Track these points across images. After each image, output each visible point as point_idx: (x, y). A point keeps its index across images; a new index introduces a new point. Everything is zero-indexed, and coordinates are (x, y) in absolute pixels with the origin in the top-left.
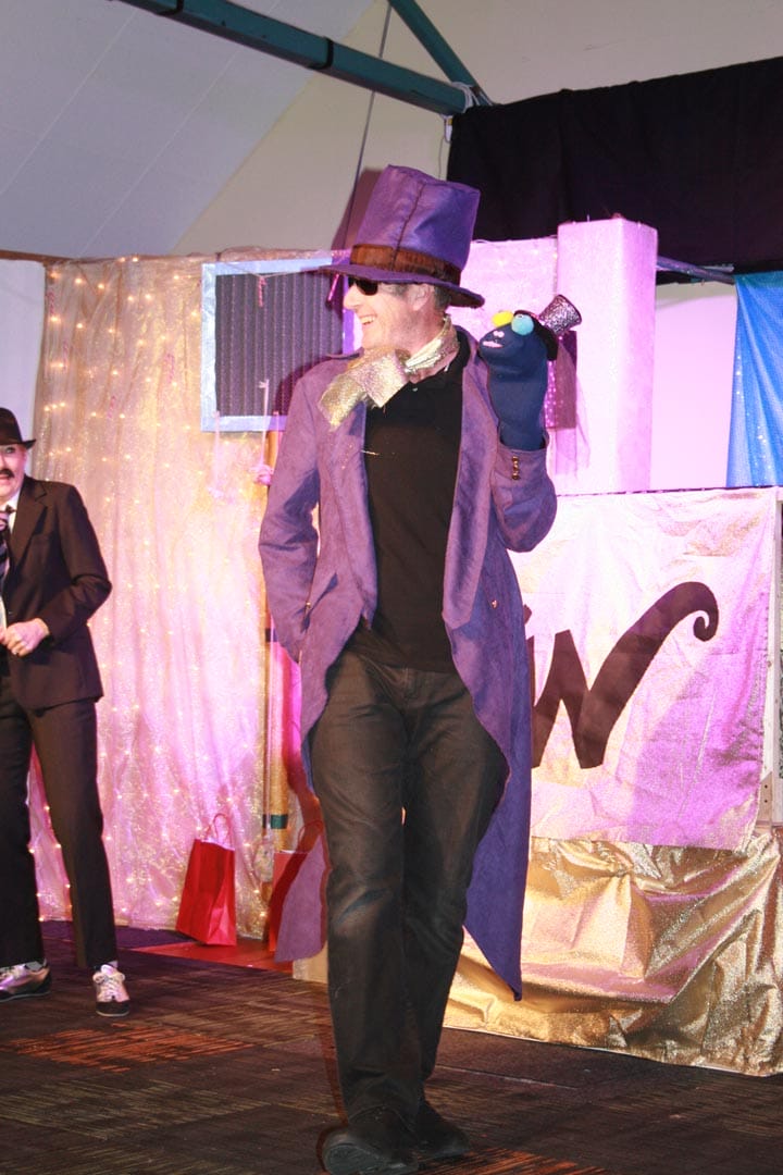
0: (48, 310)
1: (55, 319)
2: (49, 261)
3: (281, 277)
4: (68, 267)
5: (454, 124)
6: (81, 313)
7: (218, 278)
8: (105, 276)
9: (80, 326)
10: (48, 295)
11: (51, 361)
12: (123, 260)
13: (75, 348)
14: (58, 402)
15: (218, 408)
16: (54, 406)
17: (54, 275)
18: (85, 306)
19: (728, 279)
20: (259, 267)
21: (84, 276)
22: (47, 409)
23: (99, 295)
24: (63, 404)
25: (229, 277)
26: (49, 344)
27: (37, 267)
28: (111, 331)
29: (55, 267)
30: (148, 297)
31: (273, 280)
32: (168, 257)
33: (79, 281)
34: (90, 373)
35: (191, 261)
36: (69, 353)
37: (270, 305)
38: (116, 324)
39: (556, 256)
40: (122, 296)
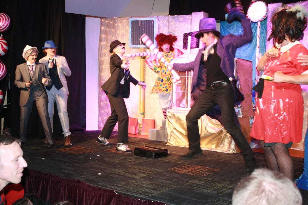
0: (101, 26)
1: (103, 28)
2: (101, 18)
3: (143, 21)
4: (105, 19)
6: (107, 27)
7: (132, 21)
8: (111, 20)
9: (107, 29)
10: (101, 24)
11: (102, 35)
12: (115, 18)
15: (132, 44)
16: (103, 43)
17: (102, 20)
18: (108, 26)
19: (218, 22)
20: (139, 19)
21: (108, 20)
22: (101, 43)
23: (110, 24)
24: (104, 43)
25: (134, 21)
26: (101, 32)
27: (99, 19)
28: (113, 30)
29: (103, 19)
31: (141, 21)
32: (122, 17)
33: (107, 21)
34: (109, 37)
35: (127, 18)
36: (105, 34)
37: (141, 26)
38: (113, 29)
39: (191, 18)
40: (115, 24)
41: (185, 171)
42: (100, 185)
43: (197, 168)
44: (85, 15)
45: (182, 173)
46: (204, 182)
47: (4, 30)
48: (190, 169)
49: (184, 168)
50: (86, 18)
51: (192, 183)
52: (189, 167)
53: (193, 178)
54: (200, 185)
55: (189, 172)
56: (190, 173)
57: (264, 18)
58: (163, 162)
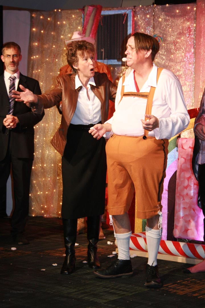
0: (32, 26)
1: (34, 29)
2: (32, 11)
3: (107, 16)
4: (39, 13)
6: (42, 27)
8: (50, 16)
9: (42, 31)
10: (31, 21)
11: (33, 42)
12: (56, 10)
13: (41, 39)
14: (36, 56)
17: (33, 15)
18: (44, 25)
21: (43, 16)
22: (32, 58)
23: (48, 22)
26: (32, 37)
27: (27, 13)
28: (53, 33)
30: (64, 22)
32: (69, 9)
33: (41, 17)
34: (46, 46)
35: (78, 11)
36: (38, 41)
38: (54, 30)
39: (195, 9)
40: (55, 23)
41: (187, 290)
44: (2, 7)
50: (5, 12)
53: (202, 303)
56: (197, 294)
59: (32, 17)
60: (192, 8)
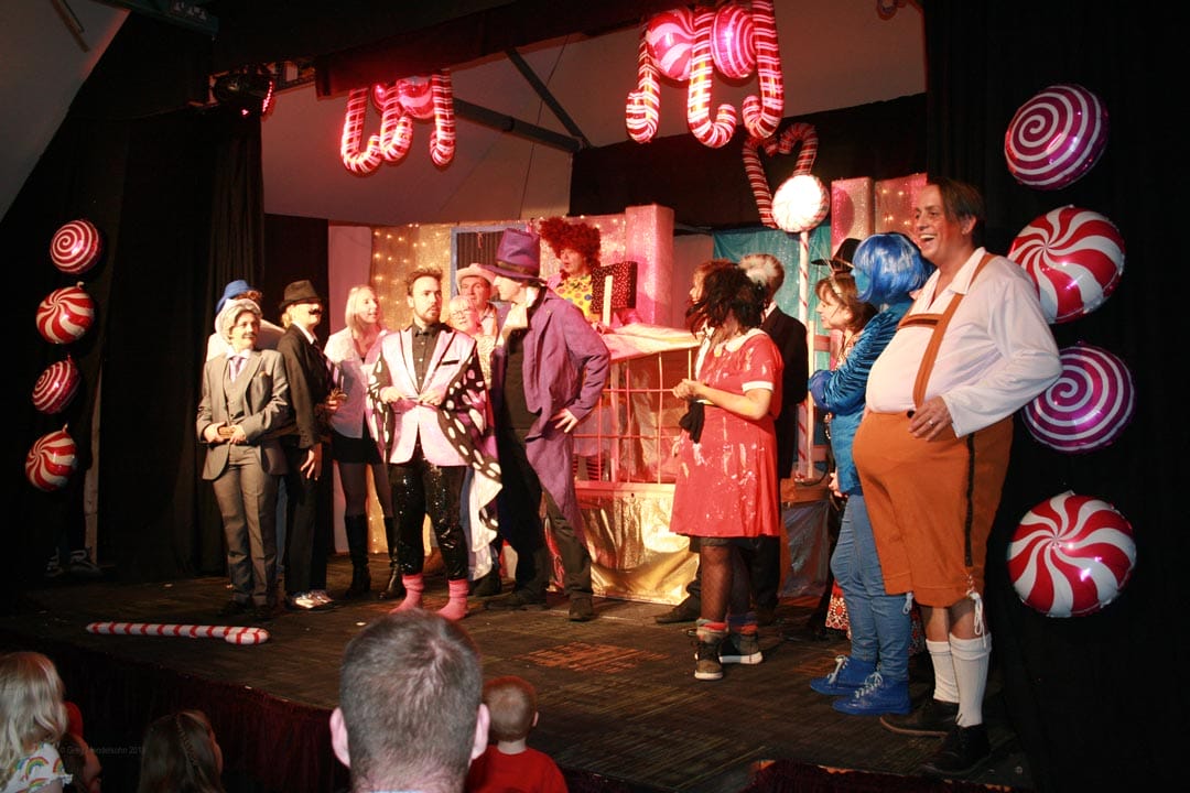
0: (373, 250)
1: (377, 256)
2: (373, 227)
3: (489, 234)
4: (384, 229)
5: (574, 157)
6: (389, 252)
7: (458, 235)
8: (402, 233)
9: (390, 259)
10: (373, 242)
11: (375, 274)
12: (411, 225)
13: (387, 270)
17: (377, 234)
18: (392, 249)
19: (709, 233)
20: (479, 229)
21: (392, 235)
23: (399, 243)
25: (463, 234)
26: (373, 268)
27: (367, 229)
29: (376, 230)
30: (424, 244)
31: (485, 235)
32: (432, 224)
33: (389, 237)
34: (394, 282)
35: (444, 226)
36: (384, 273)
37: (484, 248)
38: (407, 258)
39: (624, 223)
40: (410, 244)
41: (564, 660)
42: (304, 699)
43: (605, 651)
44: (327, 220)
45: (552, 663)
46: (601, 688)
47: (83, 268)
48: (582, 655)
49: (565, 652)
50: (331, 229)
51: (567, 692)
52: (582, 649)
53: (578, 677)
54: (587, 695)
55: (572, 663)
56: (576, 665)
57: (816, 222)
58: (515, 636)
59: (374, 237)
60: (620, 223)
